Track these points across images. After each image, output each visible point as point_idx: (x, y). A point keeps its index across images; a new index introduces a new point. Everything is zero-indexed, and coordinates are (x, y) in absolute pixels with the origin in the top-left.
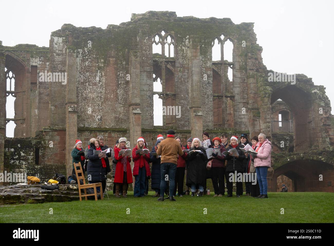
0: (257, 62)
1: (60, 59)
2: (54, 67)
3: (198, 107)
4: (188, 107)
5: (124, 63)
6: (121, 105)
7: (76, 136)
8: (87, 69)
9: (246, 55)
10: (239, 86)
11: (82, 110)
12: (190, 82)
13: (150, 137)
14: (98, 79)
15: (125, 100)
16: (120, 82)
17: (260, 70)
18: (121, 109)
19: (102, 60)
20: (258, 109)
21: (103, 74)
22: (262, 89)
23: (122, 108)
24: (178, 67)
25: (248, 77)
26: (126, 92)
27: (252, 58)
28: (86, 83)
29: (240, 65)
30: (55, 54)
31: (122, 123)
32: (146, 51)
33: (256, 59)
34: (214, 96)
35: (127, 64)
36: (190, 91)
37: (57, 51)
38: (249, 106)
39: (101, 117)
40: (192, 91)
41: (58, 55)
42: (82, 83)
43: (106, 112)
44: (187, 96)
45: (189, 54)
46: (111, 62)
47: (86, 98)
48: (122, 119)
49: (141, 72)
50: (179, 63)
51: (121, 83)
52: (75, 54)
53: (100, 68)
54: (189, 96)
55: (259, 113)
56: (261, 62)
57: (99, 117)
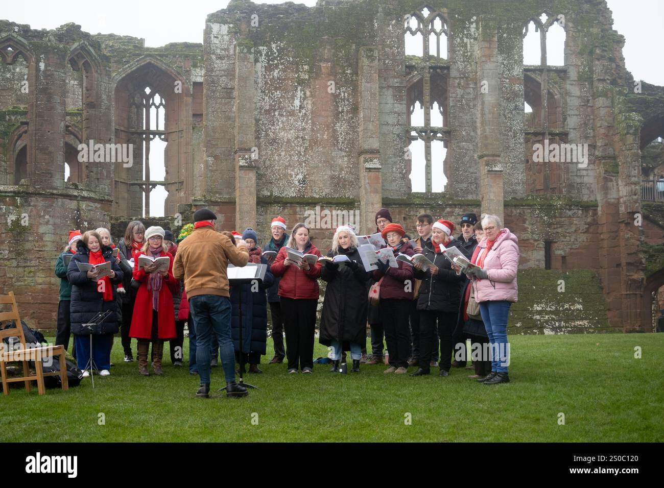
0: (614, 65)
1: (225, 67)
2: (213, 82)
3: (493, 155)
4: (476, 156)
5: (349, 72)
6: (344, 154)
7: (254, 213)
8: (277, 85)
9: (591, 53)
10: (577, 113)
11: (268, 163)
12: (479, 107)
13: (400, 213)
14: (297, 103)
15: (352, 143)
16: (340, 109)
17: (619, 81)
18: (343, 161)
19: (306, 67)
20: (614, 158)
21: (308, 93)
22: (621, 117)
23: (346, 159)
24: (455, 78)
25: (595, 96)
26: (353, 128)
27: (603, 57)
28: (275, 110)
29: (579, 72)
30: (214, 57)
31: (344, 187)
32: (391, 48)
33: (612, 60)
34: (527, 134)
35: (355, 73)
36: (478, 125)
37: (219, 51)
38: (597, 153)
39: (305, 177)
40: (482, 124)
41: (220, 58)
42: (268, 112)
43: (314, 168)
44: (472, 134)
45: (477, 53)
46: (324, 70)
47: (274, 140)
48: (345, 181)
49: (381, 88)
50: (458, 70)
51: (343, 111)
52: (252, 56)
53: (301, 82)
54: (476, 133)
55: (617, 165)
56: (621, 64)
57: (300, 177)
